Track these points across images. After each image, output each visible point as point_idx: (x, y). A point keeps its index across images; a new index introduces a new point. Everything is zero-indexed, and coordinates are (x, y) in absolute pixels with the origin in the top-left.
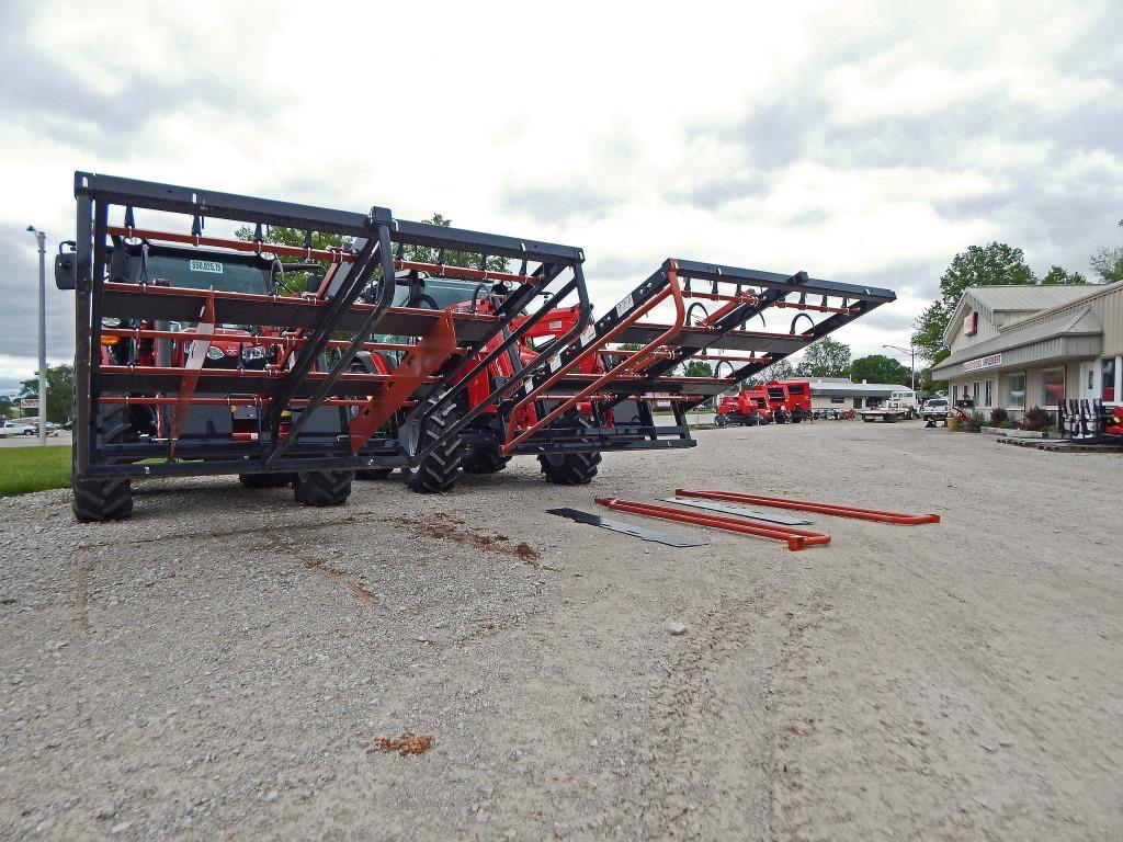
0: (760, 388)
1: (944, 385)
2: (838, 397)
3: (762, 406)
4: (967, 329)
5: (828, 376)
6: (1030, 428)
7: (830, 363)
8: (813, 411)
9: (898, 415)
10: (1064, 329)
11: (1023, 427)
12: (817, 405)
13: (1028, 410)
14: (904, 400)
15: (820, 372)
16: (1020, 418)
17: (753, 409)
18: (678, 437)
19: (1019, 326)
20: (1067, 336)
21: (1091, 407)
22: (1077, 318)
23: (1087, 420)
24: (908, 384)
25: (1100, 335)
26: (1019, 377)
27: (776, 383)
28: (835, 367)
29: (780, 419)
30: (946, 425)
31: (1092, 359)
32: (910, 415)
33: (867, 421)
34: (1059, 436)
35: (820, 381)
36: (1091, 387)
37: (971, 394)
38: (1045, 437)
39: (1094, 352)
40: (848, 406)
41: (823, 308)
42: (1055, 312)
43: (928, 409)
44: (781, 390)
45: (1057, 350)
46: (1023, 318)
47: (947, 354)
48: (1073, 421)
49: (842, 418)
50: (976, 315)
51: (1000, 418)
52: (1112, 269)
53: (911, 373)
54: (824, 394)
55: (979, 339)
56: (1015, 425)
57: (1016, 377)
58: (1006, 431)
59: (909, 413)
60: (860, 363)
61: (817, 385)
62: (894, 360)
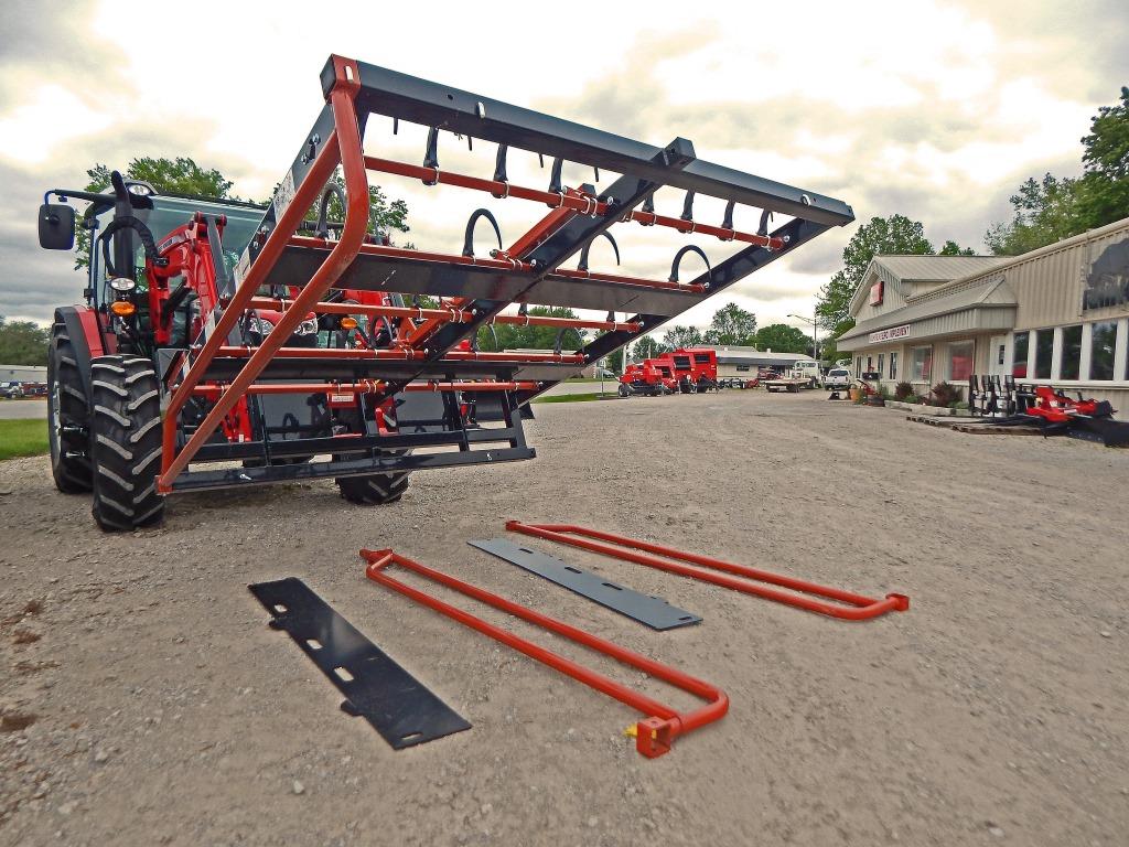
0: (666, 356)
1: (848, 356)
2: (743, 365)
3: (667, 375)
4: (873, 299)
5: (734, 344)
6: (937, 404)
7: (737, 332)
8: (719, 380)
9: (801, 384)
10: (979, 300)
11: (929, 403)
12: (722, 374)
13: (934, 385)
14: (807, 370)
15: (726, 340)
16: (925, 392)
17: (657, 378)
18: (507, 445)
19: (927, 296)
20: (982, 308)
21: (1003, 383)
22: (991, 288)
23: (998, 398)
24: (810, 353)
25: (1014, 307)
26: (926, 349)
27: (682, 351)
28: (741, 335)
29: (686, 389)
30: (849, 398)
31: (1004, 332)
32: (811, 386)
33: (771, 391)
34: (969, 414)
35: (726, 349)
36: (1001, 362)
37: (875, 365)
38: (953, 414)
39: (1008, 325)
40: (752, 375)
41: (725, 232)
42: (967, 282)
43: (830, 380)
44: (686, 359)
45: (970, 323)
46: (930, 289)
47: (852, 324)
48: (984, 398)
49: (747, 387)
50: (883, 283)
51: (905, 392)
52: (1003, 244)
53: (812, 342)
54: (730, 362)
55: (885, 309)
56: (920, 400)
57: (923, 350)
58: (912, 406)
59: (811, 383)
60: (764, 332)
61: (723, 353)
62: (796, 330)
